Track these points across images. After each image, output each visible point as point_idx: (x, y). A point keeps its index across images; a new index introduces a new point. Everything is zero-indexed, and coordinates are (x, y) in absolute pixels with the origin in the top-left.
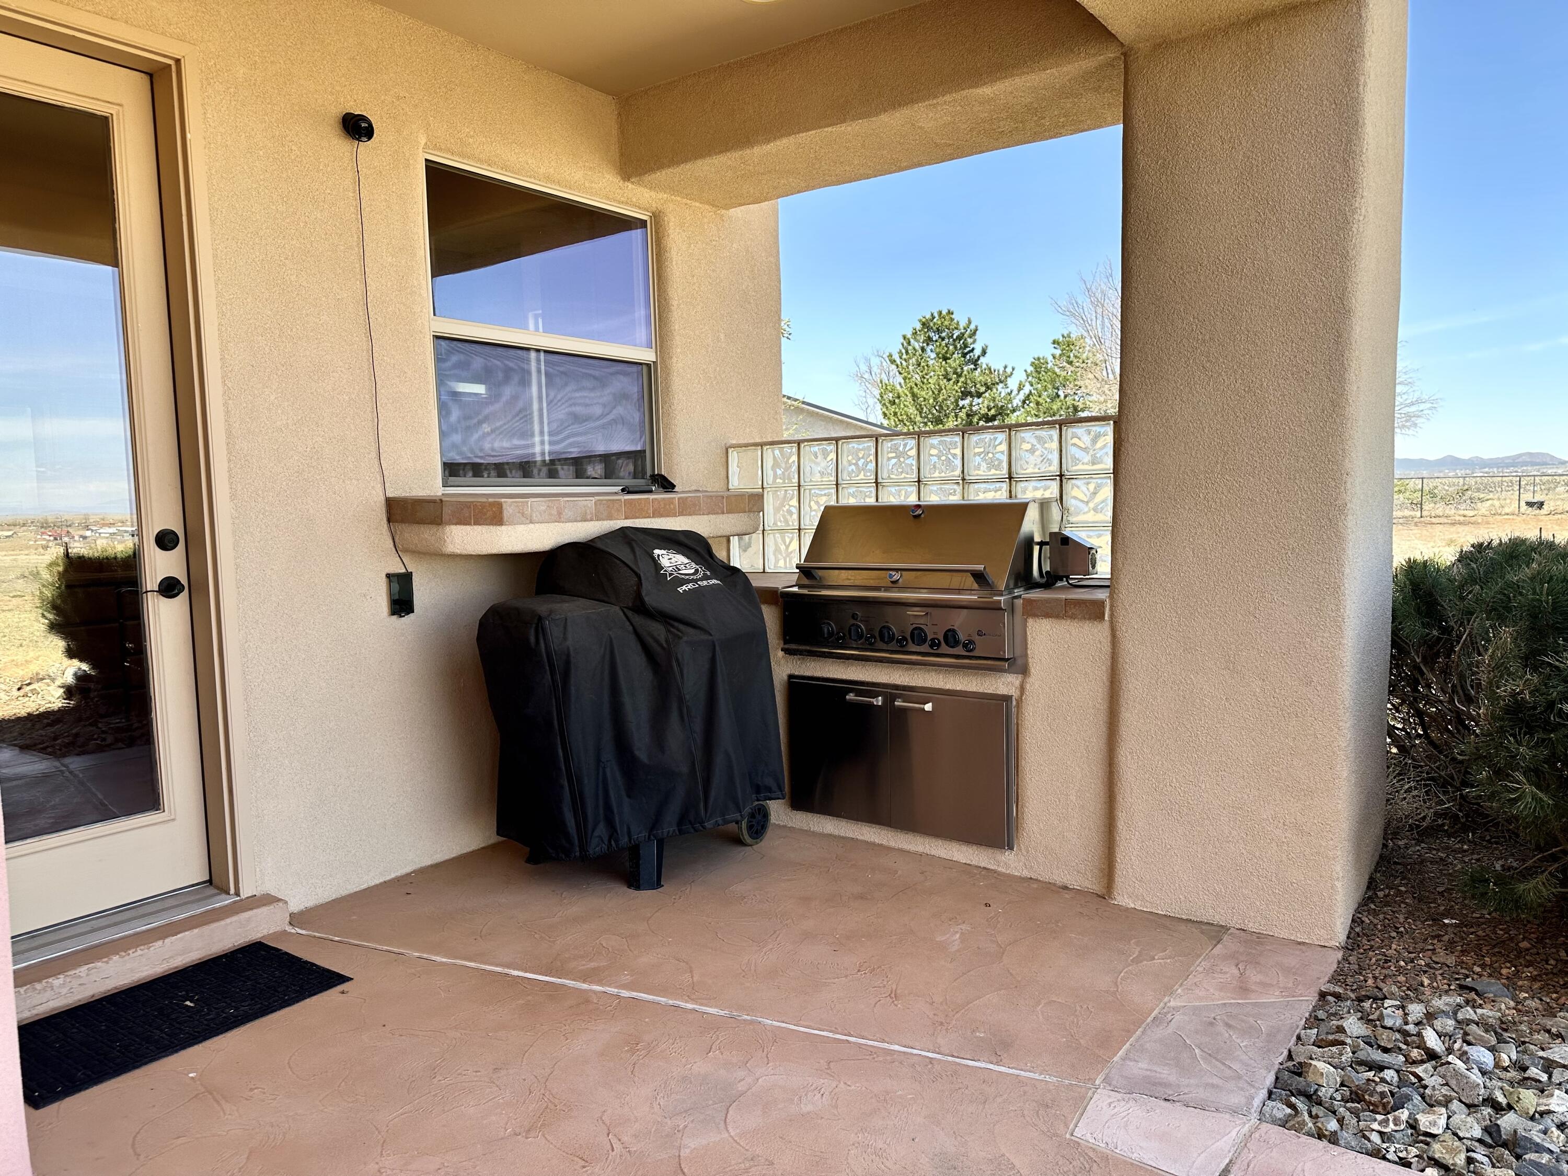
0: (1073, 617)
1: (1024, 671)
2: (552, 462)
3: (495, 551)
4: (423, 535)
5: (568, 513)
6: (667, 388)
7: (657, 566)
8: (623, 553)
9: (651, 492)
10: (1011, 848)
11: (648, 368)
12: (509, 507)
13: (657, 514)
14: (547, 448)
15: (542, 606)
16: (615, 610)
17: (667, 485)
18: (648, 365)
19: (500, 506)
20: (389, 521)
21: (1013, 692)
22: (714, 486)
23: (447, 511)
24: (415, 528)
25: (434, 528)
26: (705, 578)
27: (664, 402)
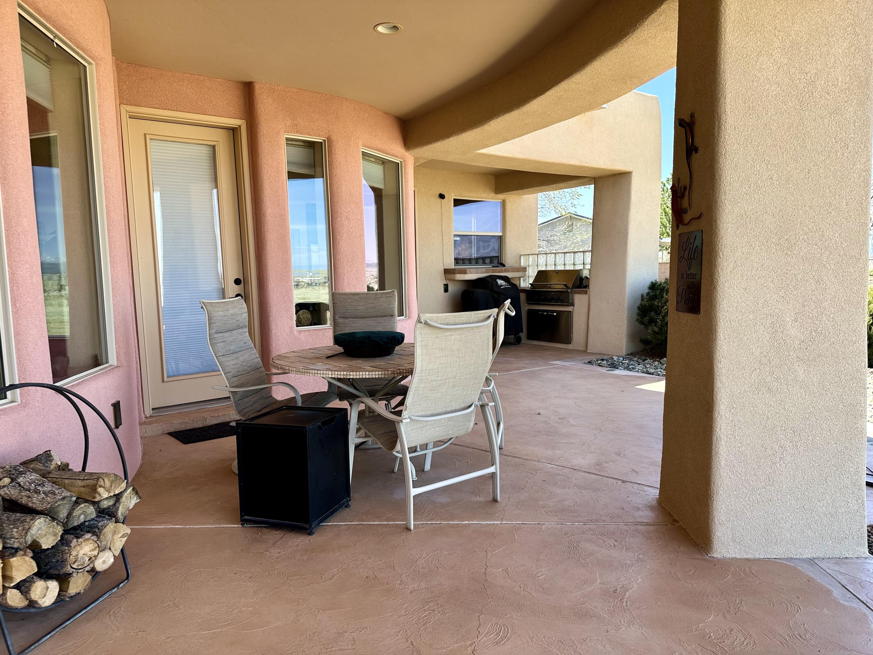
0: (582, 294)
1: (574, 306)
2: (477, 258)
3: (465, 279)
4: (451, 276)
5: (479, 272)
6: (505, 242)
7: (497, 283)
8: (490, 280)
9: (499, 267)
10: (570, 344)
11: (500, 237)
12: (468, 271)
13: (499, 272)
14: (476, 256)
15: (474, 290)
16: (488, 291)
17: (504, 265)
18: (500, 236)
19: (466, 270)
20: (445, 273)
21: (572, 310)
22: (517, 265)
23: (456, 271)
24: (449, 275)
25: (453, 275)
26: (507, 285)
27: (504, 245)
